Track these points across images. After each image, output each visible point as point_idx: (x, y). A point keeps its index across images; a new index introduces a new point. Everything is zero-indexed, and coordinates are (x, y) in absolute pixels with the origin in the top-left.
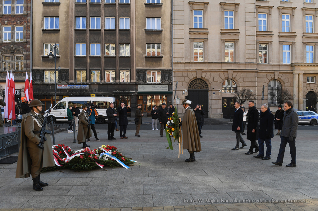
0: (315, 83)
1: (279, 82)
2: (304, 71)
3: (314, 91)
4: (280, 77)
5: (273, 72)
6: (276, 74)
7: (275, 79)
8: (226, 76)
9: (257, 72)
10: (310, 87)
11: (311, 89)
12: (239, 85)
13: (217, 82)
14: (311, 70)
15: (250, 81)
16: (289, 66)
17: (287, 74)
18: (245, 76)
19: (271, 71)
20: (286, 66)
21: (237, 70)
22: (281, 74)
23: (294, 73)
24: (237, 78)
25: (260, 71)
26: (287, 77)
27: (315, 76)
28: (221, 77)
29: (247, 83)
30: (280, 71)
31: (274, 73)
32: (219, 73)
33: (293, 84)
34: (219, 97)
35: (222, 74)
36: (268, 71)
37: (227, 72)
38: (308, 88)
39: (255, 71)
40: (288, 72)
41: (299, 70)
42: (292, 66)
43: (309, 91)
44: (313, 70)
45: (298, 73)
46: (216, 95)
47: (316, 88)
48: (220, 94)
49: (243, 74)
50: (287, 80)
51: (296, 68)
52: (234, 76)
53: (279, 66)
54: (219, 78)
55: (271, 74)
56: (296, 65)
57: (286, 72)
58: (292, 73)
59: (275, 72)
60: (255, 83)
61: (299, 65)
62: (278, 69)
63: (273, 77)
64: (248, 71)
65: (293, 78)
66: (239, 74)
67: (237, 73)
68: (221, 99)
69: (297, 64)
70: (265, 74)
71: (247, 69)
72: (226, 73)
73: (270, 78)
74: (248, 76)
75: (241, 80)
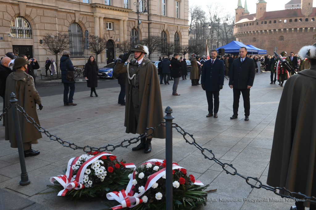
0: (113, 30)
1: (80, 26)
2: (104, 15)
3: (113, 39)
4: (81, 20)
5: (74, 12)
6: (77, 15)
7: (76, 22)
8: (17, 12)
9: (56, 10)
10: (109, 34)
11: (111, 36)
12: (35, 27)
13: (3, 20)
14: (110, 15)
15: (49, 22)
16: (89, 7)
17: (88, 17)
18: (43, 15)
19: (71, 11)
20: (87, 7)
21: (31, 5)
22: (82, 16)
23: (95, 16)
24: (33, 16)
25: (59, 10)
26: (88, 20)
27: (113, 22)
28: (9, 12)
29: (45, 24)
30: (80, 11)
31: (74, 14)
32: (5, 5)
33: (94, 30)
34: (9, 44)
35: (9, 7)
36: (68, 11)
37: (18, 5)
38: (108, 35)
39: (55, 8)
40: (89, 14)
41: (100, 13)
42: (92, 7)
43: (109, 39)
44: (112, 15)
45: (99, 16)
46: (4, 41)
47: (114, 36)
48: (9, 39)
49: (40, 11)
50: (88, 24)
51: (98, 9)
52: (28, 13)
53: (79, 5)
54: (7, 13)
55: (71, 15)
56: (97, 7)
57: (86, 13)
58: (93, 16)
59: (76, 12)
60: (55, 25)
61: (100, 7)
62: (78, 10)
63: (74, 19)
64: (46, 7)
65: (94, 22)
66: (34, 10)
67: (31, 9)
68: (12, 47)
69: (98, 5)
70: (65, 14)
71: (44, 4)
72: (16, 7)
73: (70, 21)
74: (45, 15)
75: (37, 20)
